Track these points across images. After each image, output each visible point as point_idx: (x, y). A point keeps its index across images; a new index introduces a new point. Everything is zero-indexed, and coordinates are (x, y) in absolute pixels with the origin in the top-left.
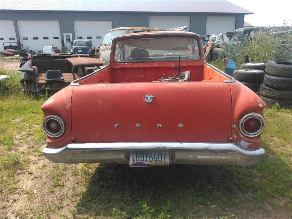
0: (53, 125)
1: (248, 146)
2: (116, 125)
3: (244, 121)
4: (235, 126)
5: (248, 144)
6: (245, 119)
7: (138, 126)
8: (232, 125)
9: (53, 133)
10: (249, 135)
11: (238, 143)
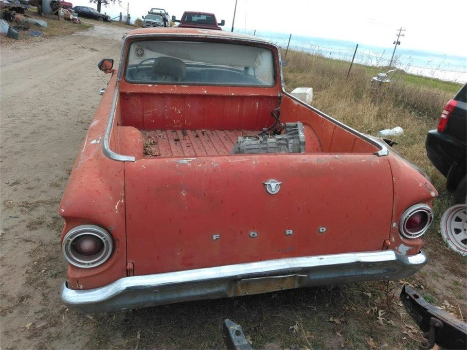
0: (87, 245)
1: (407, 251)
2: (215, 237)
3: (408, 217)
4: (394, 225)
5: (407, 248)
6: (410, 214)
7: (254, 235)
8: (392, 224)
9: (85, 260)
10: (411, 235)
11: (396, 248)
